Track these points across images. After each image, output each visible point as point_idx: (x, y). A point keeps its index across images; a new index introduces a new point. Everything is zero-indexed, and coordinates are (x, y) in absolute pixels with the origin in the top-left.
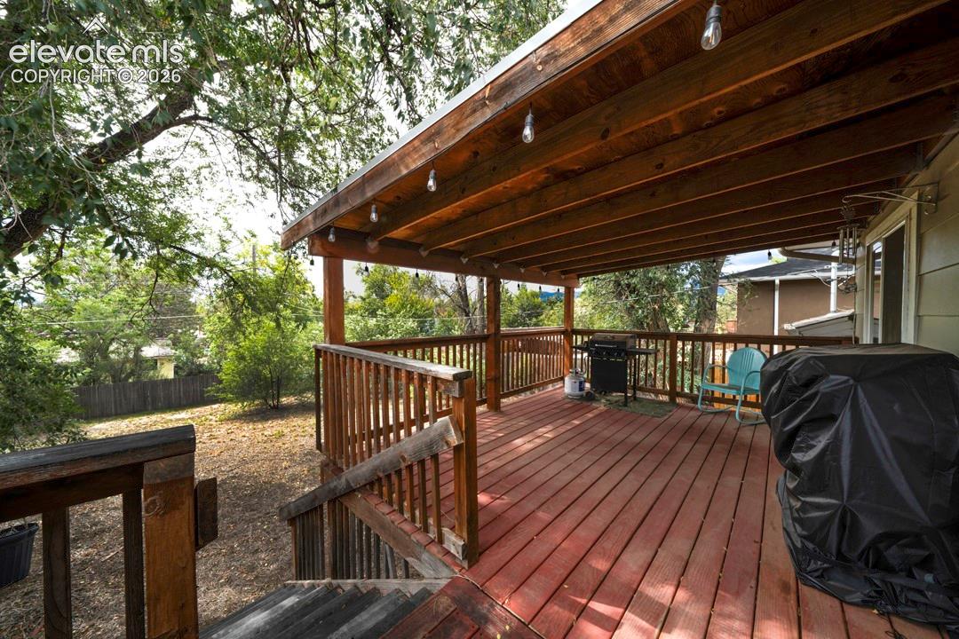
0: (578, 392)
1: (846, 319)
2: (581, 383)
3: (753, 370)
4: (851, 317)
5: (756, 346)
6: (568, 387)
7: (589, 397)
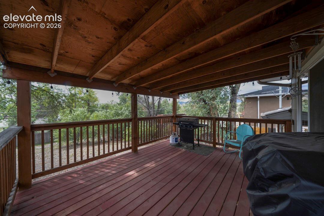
0: (175, 143)
1: (288, 111)
2: (176, 139)
3: (246, 135)
4: (290, 111)
5: (248, 123)
6: (171, 140)
7: (179, 145)
